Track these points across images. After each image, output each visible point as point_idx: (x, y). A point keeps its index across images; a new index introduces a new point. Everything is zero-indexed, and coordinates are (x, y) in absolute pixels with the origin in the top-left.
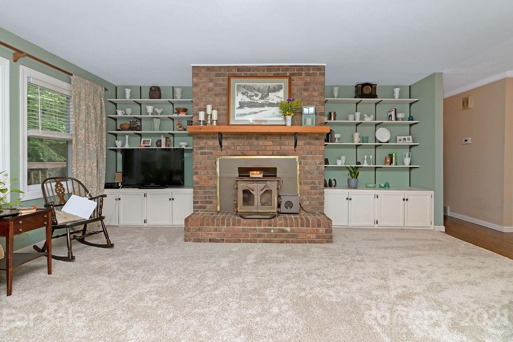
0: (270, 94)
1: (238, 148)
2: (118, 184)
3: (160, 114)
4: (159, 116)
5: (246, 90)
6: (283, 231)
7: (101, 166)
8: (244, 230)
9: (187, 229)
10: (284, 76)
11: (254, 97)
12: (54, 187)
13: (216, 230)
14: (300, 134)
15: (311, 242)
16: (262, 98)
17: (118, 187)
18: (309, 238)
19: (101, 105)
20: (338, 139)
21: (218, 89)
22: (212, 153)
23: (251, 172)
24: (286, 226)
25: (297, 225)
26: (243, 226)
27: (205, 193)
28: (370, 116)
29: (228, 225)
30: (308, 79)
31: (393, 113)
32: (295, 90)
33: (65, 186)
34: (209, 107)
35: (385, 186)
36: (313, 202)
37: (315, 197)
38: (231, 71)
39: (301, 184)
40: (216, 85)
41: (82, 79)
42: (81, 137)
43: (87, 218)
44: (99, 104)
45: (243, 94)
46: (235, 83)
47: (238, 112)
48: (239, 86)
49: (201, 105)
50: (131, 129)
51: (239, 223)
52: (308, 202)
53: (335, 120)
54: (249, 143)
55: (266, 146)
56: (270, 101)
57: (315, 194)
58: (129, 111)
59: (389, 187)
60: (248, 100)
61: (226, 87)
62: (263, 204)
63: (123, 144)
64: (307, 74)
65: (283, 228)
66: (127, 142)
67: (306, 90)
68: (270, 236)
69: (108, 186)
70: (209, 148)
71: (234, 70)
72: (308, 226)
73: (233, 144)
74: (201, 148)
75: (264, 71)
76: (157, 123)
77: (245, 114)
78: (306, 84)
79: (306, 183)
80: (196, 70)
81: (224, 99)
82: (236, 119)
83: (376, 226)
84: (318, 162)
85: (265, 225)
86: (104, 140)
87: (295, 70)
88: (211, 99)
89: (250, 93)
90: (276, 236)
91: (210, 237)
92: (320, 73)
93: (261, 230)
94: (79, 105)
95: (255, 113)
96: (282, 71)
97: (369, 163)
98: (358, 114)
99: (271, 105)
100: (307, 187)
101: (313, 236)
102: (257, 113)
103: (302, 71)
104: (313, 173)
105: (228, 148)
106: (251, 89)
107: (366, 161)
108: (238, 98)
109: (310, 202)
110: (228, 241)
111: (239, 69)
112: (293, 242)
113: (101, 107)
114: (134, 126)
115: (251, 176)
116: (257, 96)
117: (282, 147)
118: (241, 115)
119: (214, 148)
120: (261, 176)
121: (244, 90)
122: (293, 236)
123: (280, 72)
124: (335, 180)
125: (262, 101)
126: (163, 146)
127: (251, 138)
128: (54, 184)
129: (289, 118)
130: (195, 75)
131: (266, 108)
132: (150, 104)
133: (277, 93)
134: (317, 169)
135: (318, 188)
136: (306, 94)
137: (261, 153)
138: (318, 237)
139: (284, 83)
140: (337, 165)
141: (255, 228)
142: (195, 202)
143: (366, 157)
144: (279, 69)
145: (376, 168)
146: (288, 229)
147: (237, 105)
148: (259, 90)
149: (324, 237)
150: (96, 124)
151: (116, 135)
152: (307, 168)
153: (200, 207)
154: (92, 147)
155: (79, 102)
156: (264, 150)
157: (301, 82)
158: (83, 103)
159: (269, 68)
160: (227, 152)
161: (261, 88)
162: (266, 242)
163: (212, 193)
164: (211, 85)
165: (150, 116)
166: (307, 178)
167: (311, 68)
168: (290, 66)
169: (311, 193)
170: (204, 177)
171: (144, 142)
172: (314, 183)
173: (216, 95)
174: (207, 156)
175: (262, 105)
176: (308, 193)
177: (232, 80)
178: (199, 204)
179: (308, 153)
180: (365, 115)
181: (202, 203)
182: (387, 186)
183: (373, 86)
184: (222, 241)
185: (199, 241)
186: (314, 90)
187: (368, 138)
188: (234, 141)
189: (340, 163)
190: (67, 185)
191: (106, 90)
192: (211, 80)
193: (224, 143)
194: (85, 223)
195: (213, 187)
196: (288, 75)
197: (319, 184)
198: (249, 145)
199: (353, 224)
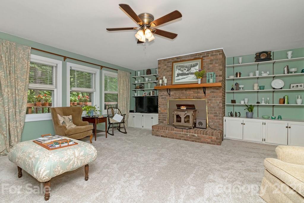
0: (192, 68)
1: (177, 95)
2: (134, 111)
3: (151, 81)
4: (150, 82)
5: (180, 68)
6: (194, 136)
7: (128, 103)
8: (175, 133)
9: (153, 130)
10: (199, 58)
11: (184, 71)
12: (111, 111)
13: (164, 132)
14: (208, 87)
15: (208, 143)
16: (188, 71)
17: (134, 112)
18: (207, 141)
19: (128, 79)
20: (242, 88)
21: (169, 69)
22: (166, 98)
23: (181, 107)
24: (195, 133)
25: (201, 134)
26: (175, 131)
27: (163, 115)
28: (266, 72)
29: (169, 130)
30: (212, 58)
31: (286, 69)
32: (205, 64)
33: (114, 110)
34: (164, 77)
35: (278, 118)
36: (215, 124)
37: (217, 121)
38: (174, 59)
39: (208, 113)
40: (168, 67)
41: (121, 71)
42: (121, 93)
43: (120, 122)
44: (127, 79)
45: (179, 70)
46: (175, 65)
47: (176, 78)
48: (177, 66)
49: (161, 77)
50: (140, 88)
51: (173, 130)
52: (212, 123)
53: (240, 77)
54: (182, 93)
55: (190, 94)
56: (192, 72)
57: (217, 119)
58: (139, 81)
59: (281, 119)
60: (181, 72)
61: (171, 67)
62: (185, 122)
63: (137, 95)
64: (212, 55)
65: (194, 134)
66: (139, 94)
67: (211, 64)
68: (187, 137)
69: (131, 111)
70: (165, 95)
71: (175, 59)
72: (206, 135)
73: (175, 93)
74: (161, 96)
75: (189, 57)
76: (149, 84)
77: (179, 79)
78: (211, 60)
79: (211, 113)
80: (160, 62)
81: (171, 73)
82: (176, 81)
83: (264, 142)
84: (218, 102)
85: (185, 132)
86: (129, 93)
87: (205, 54)
88: (165, 73)
89: (182, 69)
90: (190, 138)
91: (162, 135)
92: (219, 54)
93: (183, 134)
94: (121, 81)
95: (184, 78)
96: (198, 56)
97: (266, 103)
98: (257, 72)
99: (192, 74)
100: (212, 116)
101: (209, 140)
102: (185, 78)
103: (209, 54)
104: (216, 108)
105: (173, 95)
106: (183, 67)
107: (263, 101)
108: (177, 72)
109: (214, 123)
110: (168, 137)
111: (177, 58)
112: (198, 142)
113: (128, 81)
114: (141, 87)
115: (181, 108)
116: (185, 70)
117: (198, 94)
118: (178, 80)
119: (167, 96)
120: (185, 108)
121: (179, 68)
122: (199, 139)
123: (197, 56)
124: (239, 113)
125: (188, 72)
126: (151, 95)
127: (182, 90)
128: (111, 110)
129: (200, 80)
130: (159, 64)
131: (190, 75)
132: (147, 77)
133: (195, 68)
134: (218, 106)
135: (218, 116)
136: (211, 66)
137: (188, 97)
138: (212, 141)
139: (199, 62)
140: (241, 103)
141: (180, 133)
142: (159, 120)
143: (263, 99)
144: (197, 55)
145: (273, 106)
146: (196, 135)
147: (176, 75)
148: (186, 67)
149: (215, 142)
150: (126, 87)
151: (135, 91)
152: (212, 105)
153: (161, 122)
154: (125, 96)
155: (120, 80)
156: (189, 96)
157: (208, 60)
158: (122, 80)
159: (191, 55)
160: (172, 98)
161: (187, 66)
162: (185, 140)
163: (166, 116)
164: (165, 67)
165: (147, 82)
166: (212, 110)
167: (214, 52)
168: (202, 53)
169: (214, 119)
170: (163, 109)
171: (145, 93)
172: (216, 113)
173: (167, 72)
174: (164, 99)
175: (188, 74)
176: (213, 118)
177: (174, 64)
178: (161, 121)
179: (212, 97)
180: (263, 72)
181: (162, 120)
182: (280, 118)
183: (268, 53)
184: (166, 137)
185: (157, 136)
186: (216, 63)
187: (264, 87)
188: (175, 92)
189: (242, 103)
190: (115, 110)
191: (130, 73)
192: (165, 65)
193: (171, 93)
194: (120, 123)
195: (166, 113)
196: (201, 57)
197: (219, 114)
198: (183, 93)
199: (246, 139)
